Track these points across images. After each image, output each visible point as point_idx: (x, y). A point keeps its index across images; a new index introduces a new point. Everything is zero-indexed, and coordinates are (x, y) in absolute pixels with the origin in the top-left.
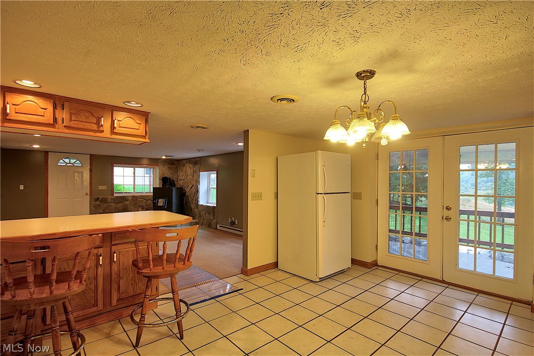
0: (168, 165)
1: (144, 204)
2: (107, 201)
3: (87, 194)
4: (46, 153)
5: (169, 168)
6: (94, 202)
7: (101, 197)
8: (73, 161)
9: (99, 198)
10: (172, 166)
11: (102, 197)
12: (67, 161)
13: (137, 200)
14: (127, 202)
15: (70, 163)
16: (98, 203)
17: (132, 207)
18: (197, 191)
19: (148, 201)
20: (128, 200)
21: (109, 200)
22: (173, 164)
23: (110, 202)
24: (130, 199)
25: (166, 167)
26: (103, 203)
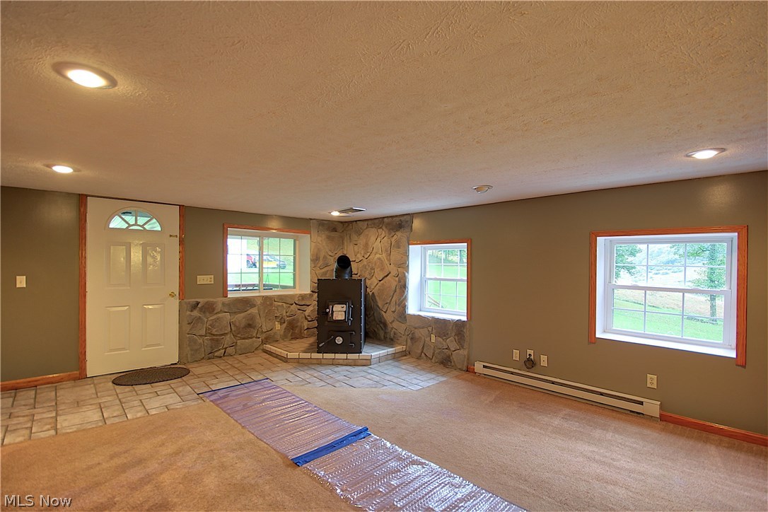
0: (327, 233)
1: (285, 314)
2: (214, 310)
3: (172, 295)
4: (82, 199)
5: (328, 237)
6: (188, 313)
7: (202, 301)
8: (141, 221)
9: (198, 303)
10: (333, 234)
11: (206, 300)
12: (131, 219)
13: (271, 304)
14: (254, 311)
15: (136, 224)
16: (196, 313)
17: (263, 319)
18: (403, 286)
19: (292, 307)
20: (255, 306)
21: (219, 307)
22: (335, 230)
23: (221, 311)
24: (259, 303)
25: (324, 236)
26: (208, 314)
